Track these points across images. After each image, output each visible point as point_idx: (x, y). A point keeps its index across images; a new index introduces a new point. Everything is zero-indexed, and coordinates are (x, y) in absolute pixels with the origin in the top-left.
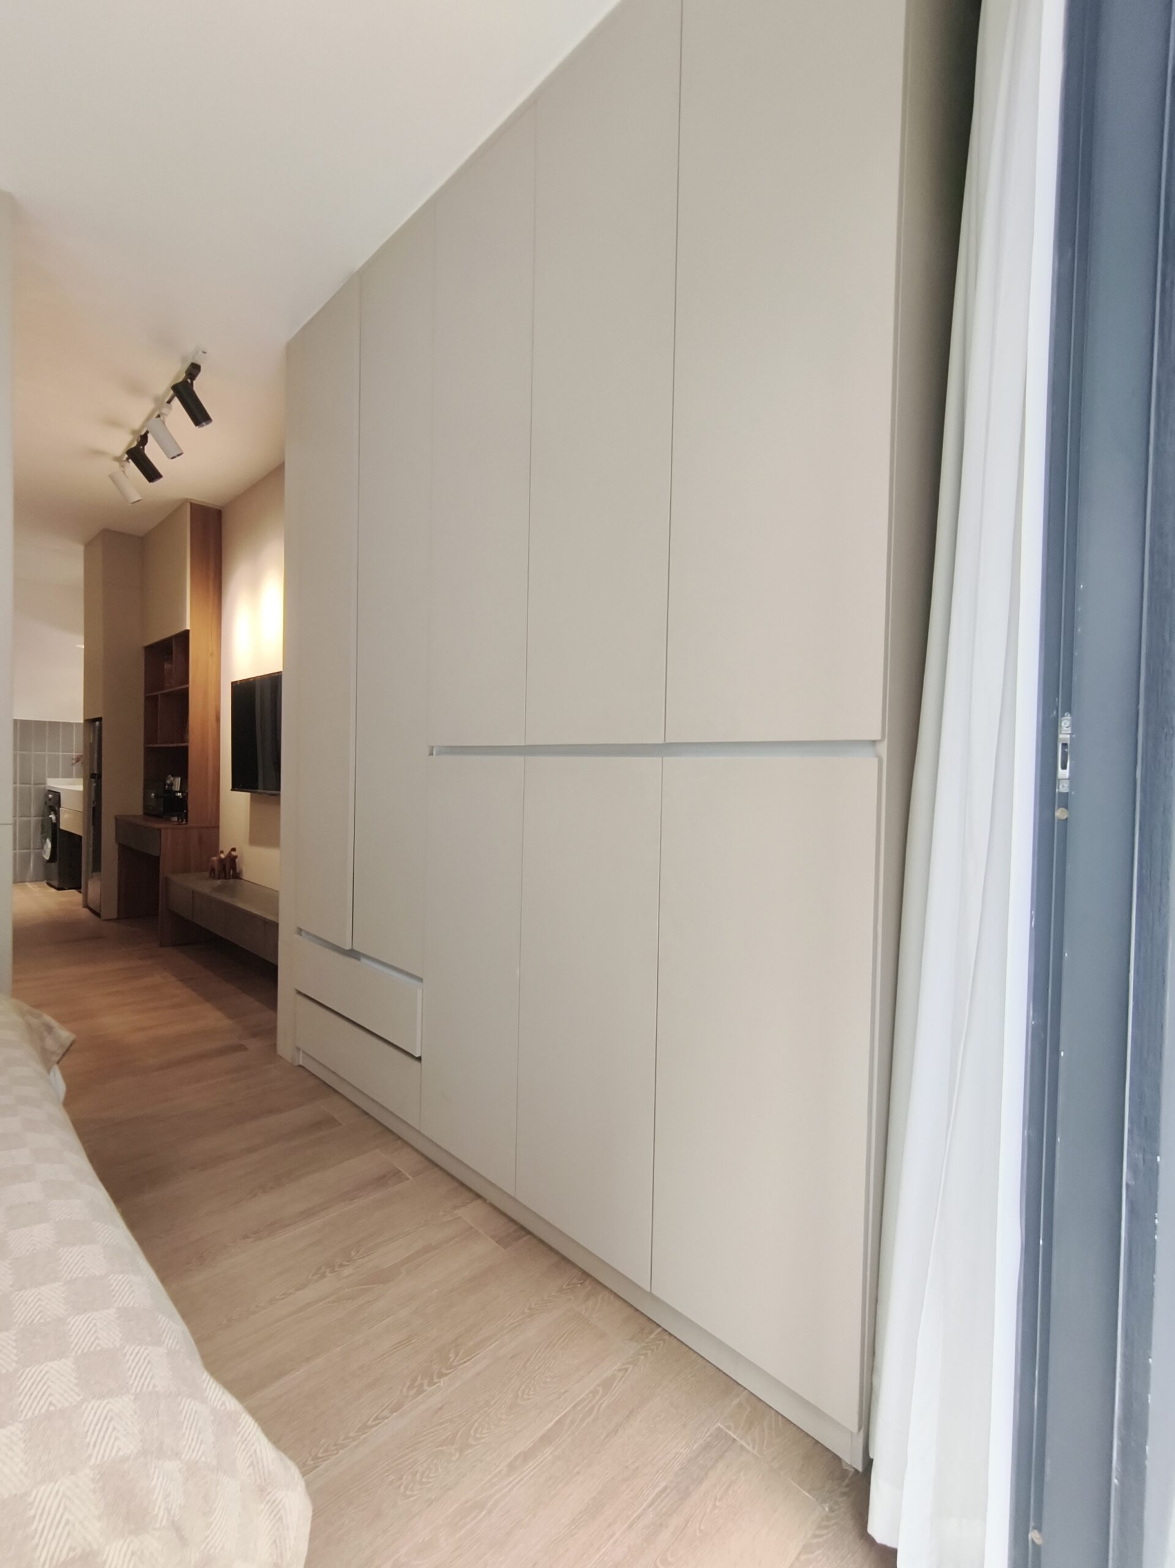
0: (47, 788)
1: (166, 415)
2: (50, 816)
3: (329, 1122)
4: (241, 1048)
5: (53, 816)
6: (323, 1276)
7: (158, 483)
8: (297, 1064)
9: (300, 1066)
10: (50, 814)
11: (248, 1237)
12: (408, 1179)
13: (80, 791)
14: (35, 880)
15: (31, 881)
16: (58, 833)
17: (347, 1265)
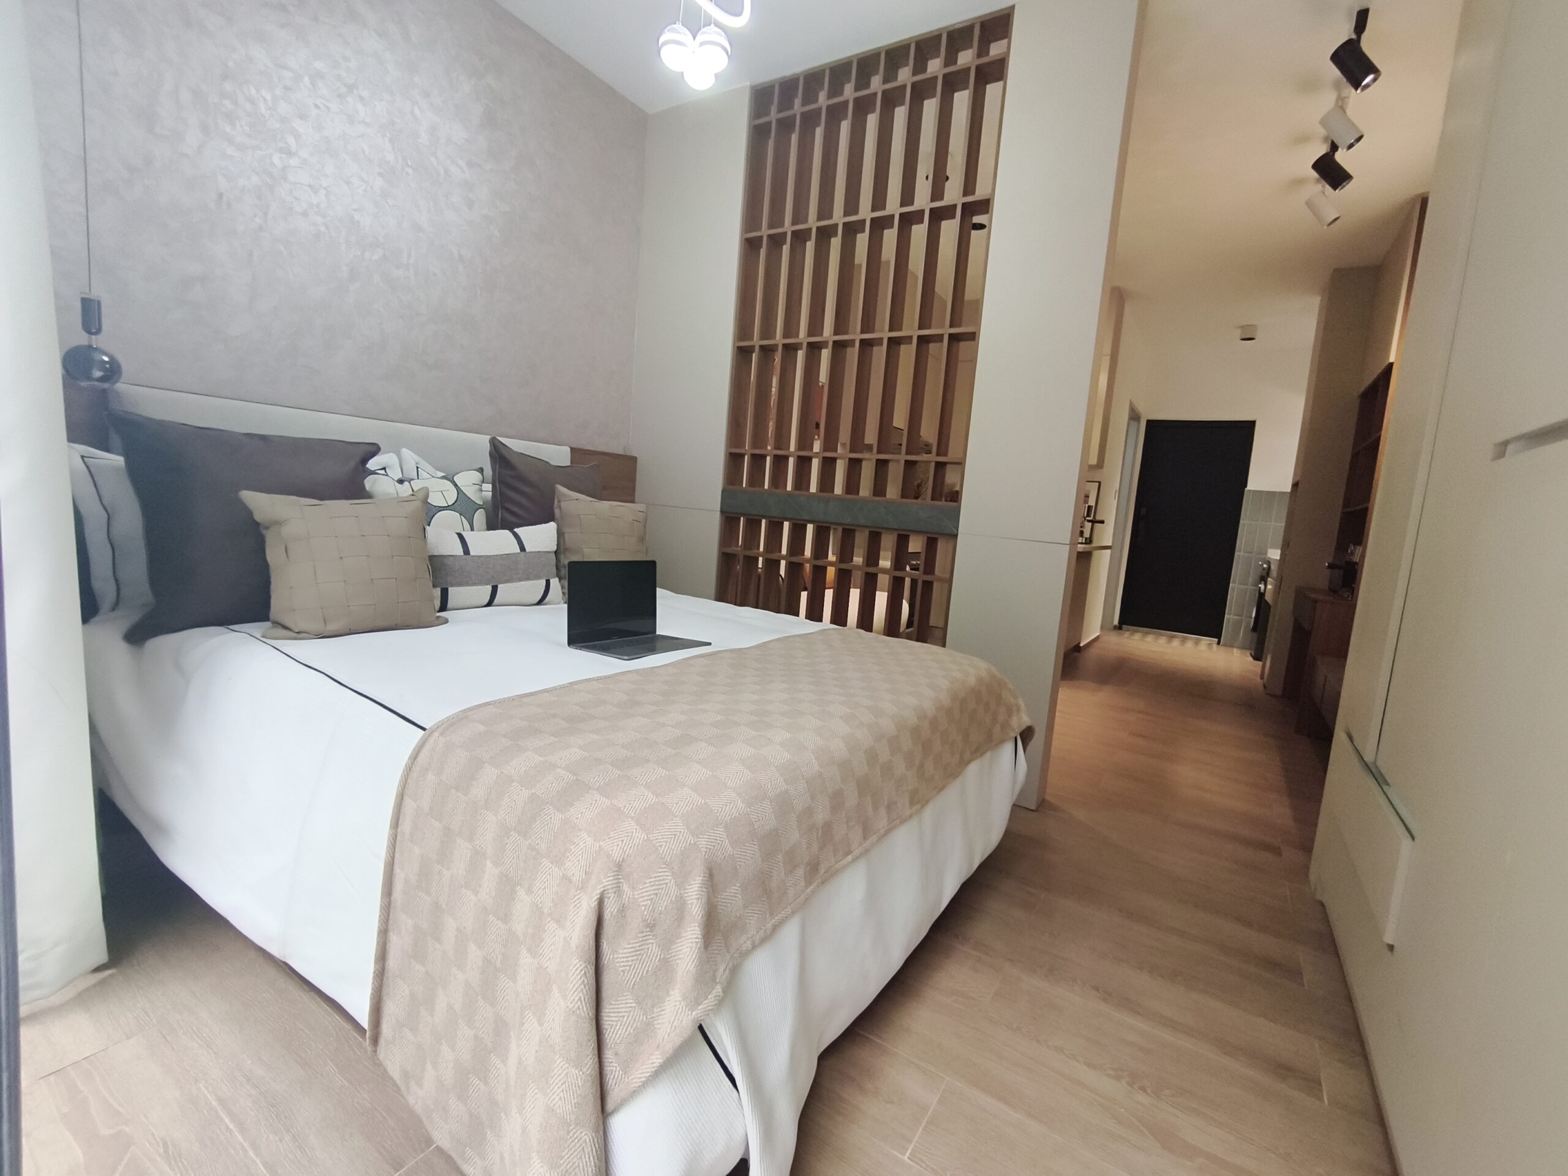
0: (1267, 559)
1: (1347, 97)
2: (1260, 586)
3: (1294, 973)
4: (1276, 851)
5: (1262, 586)
6: (1118, 1078)
7: (1349, 188)
8: (1318, 897)
9: (1322, 905)
10: (1260, 584)
11: (1098, 990)
12: (1321, 1099)
13: (1277, 560)
14: (1242, 647)
15: (1238, 648)
16: (1263, 602)
17: (1148, 1094)
